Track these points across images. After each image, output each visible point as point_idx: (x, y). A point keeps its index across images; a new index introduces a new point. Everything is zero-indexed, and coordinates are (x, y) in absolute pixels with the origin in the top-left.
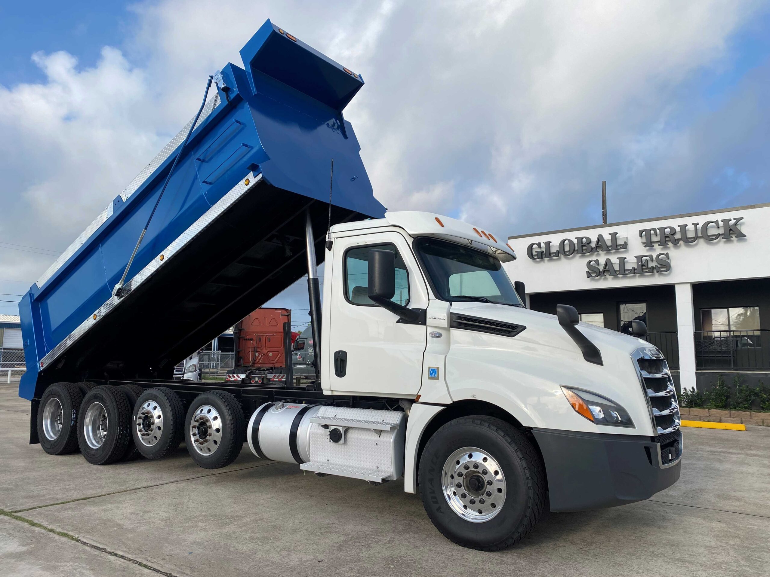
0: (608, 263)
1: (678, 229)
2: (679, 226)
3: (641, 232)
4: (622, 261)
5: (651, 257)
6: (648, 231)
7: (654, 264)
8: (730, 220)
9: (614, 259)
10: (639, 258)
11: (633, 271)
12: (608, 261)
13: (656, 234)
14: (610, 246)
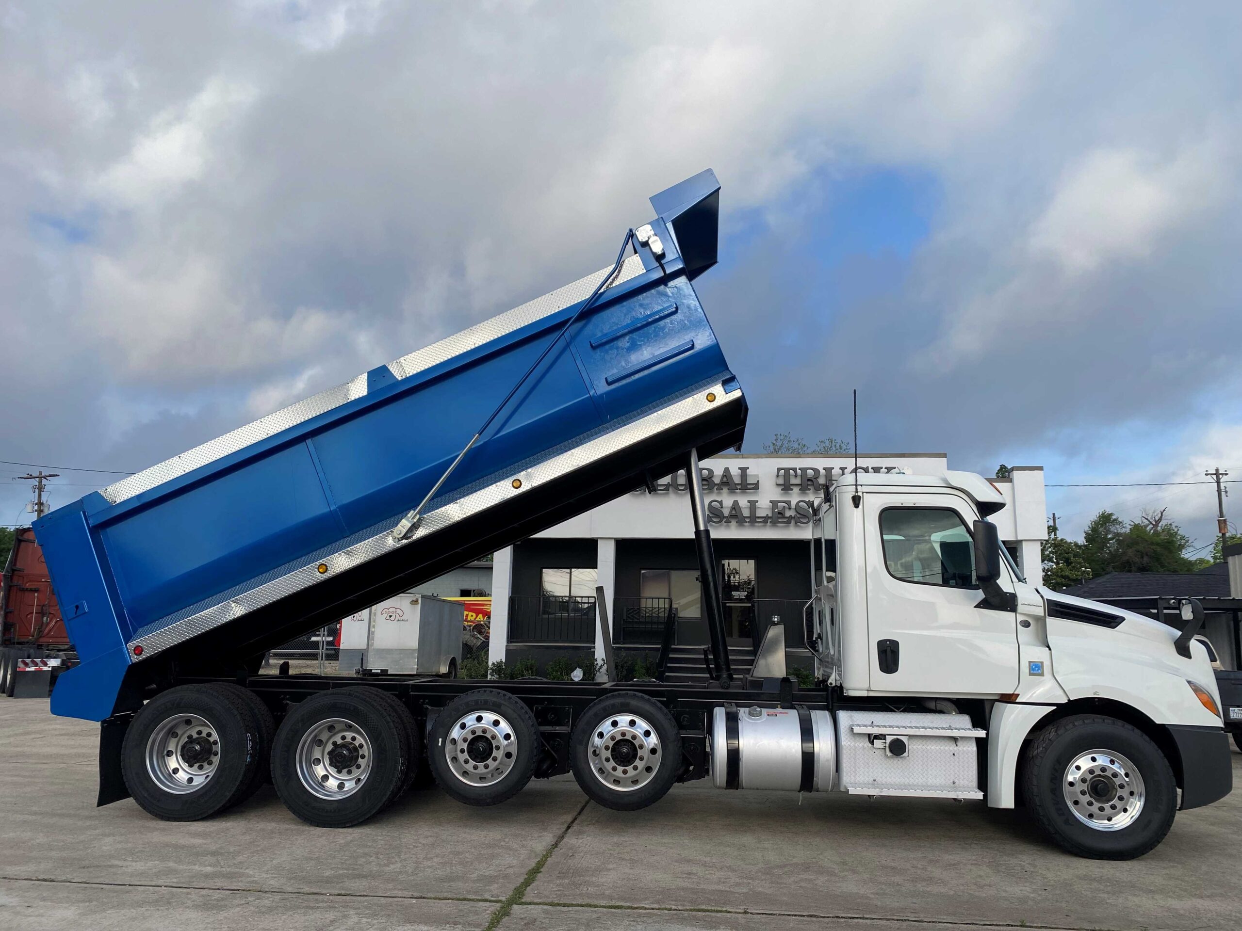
0: (735, 506)
1: (823, 472)
2: (824, 469)
3: (779, 470)
4: (753, 504)
5: (788, 503)
6: (787, 470)
7: (792, 513)
8: (882, 468)
9: (743, 501)
10: (774, 503)
11: (765, 520)
12: (736, 503)
13: (796, 476)
14: (738, 484)
